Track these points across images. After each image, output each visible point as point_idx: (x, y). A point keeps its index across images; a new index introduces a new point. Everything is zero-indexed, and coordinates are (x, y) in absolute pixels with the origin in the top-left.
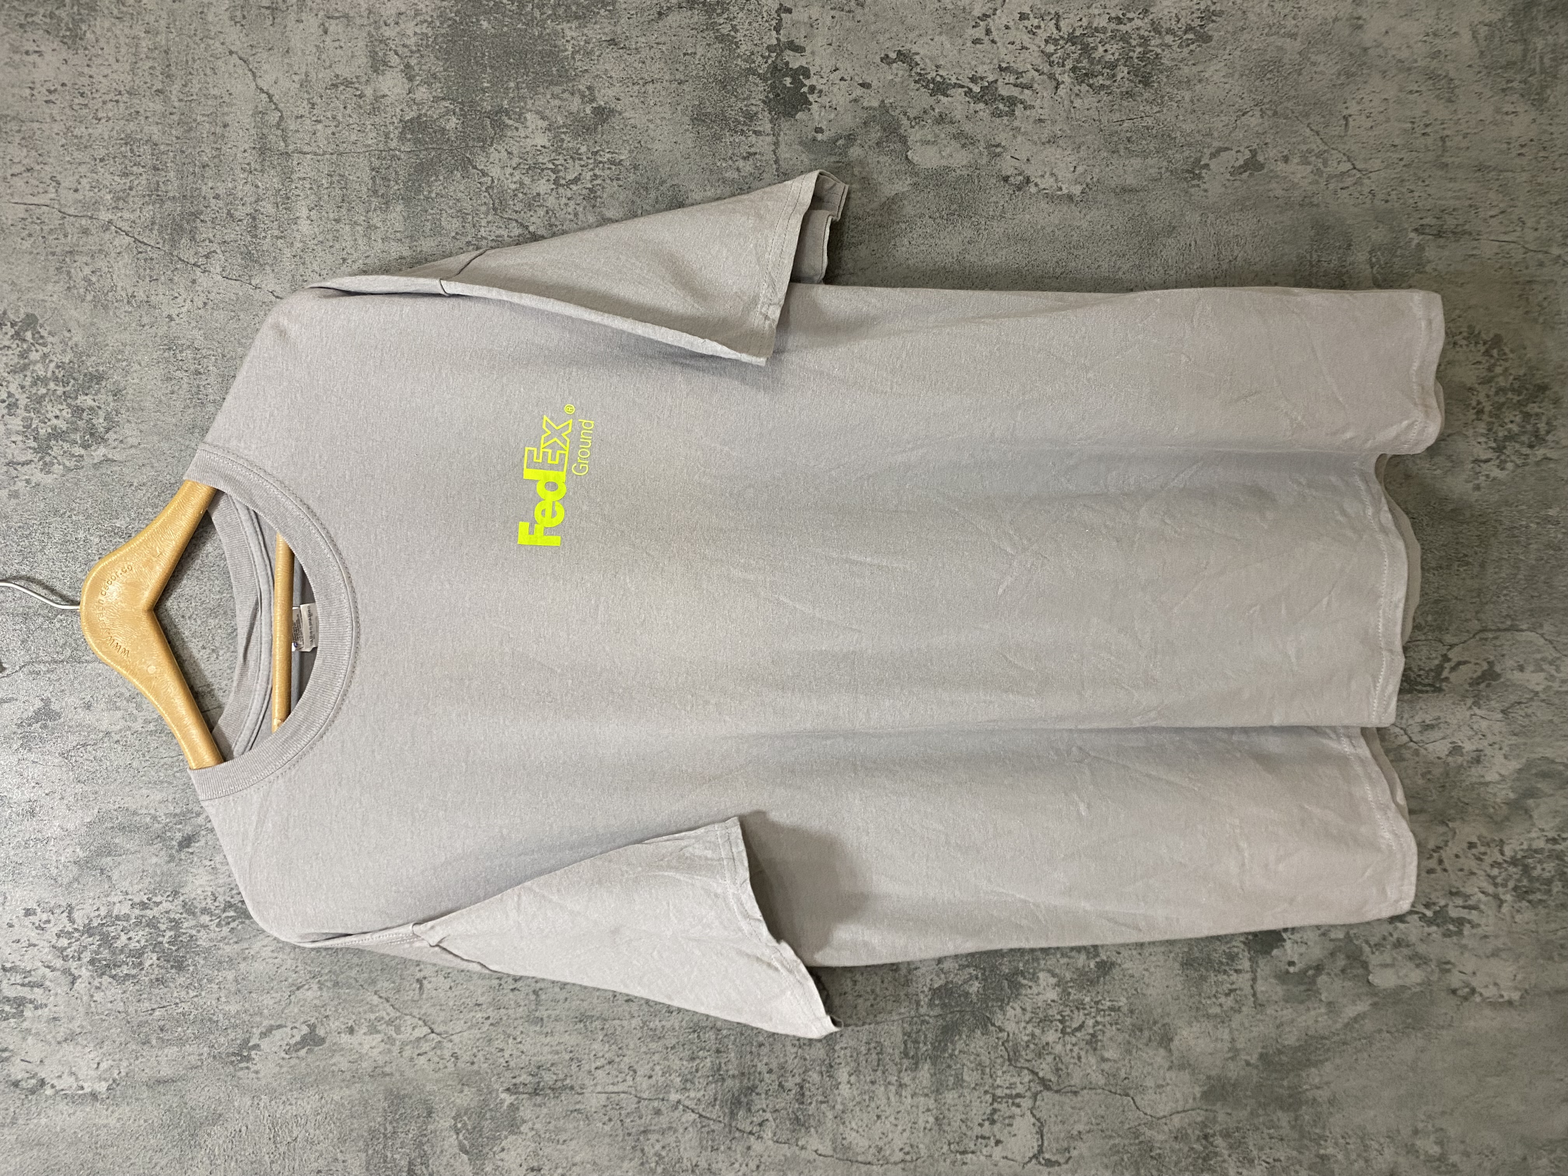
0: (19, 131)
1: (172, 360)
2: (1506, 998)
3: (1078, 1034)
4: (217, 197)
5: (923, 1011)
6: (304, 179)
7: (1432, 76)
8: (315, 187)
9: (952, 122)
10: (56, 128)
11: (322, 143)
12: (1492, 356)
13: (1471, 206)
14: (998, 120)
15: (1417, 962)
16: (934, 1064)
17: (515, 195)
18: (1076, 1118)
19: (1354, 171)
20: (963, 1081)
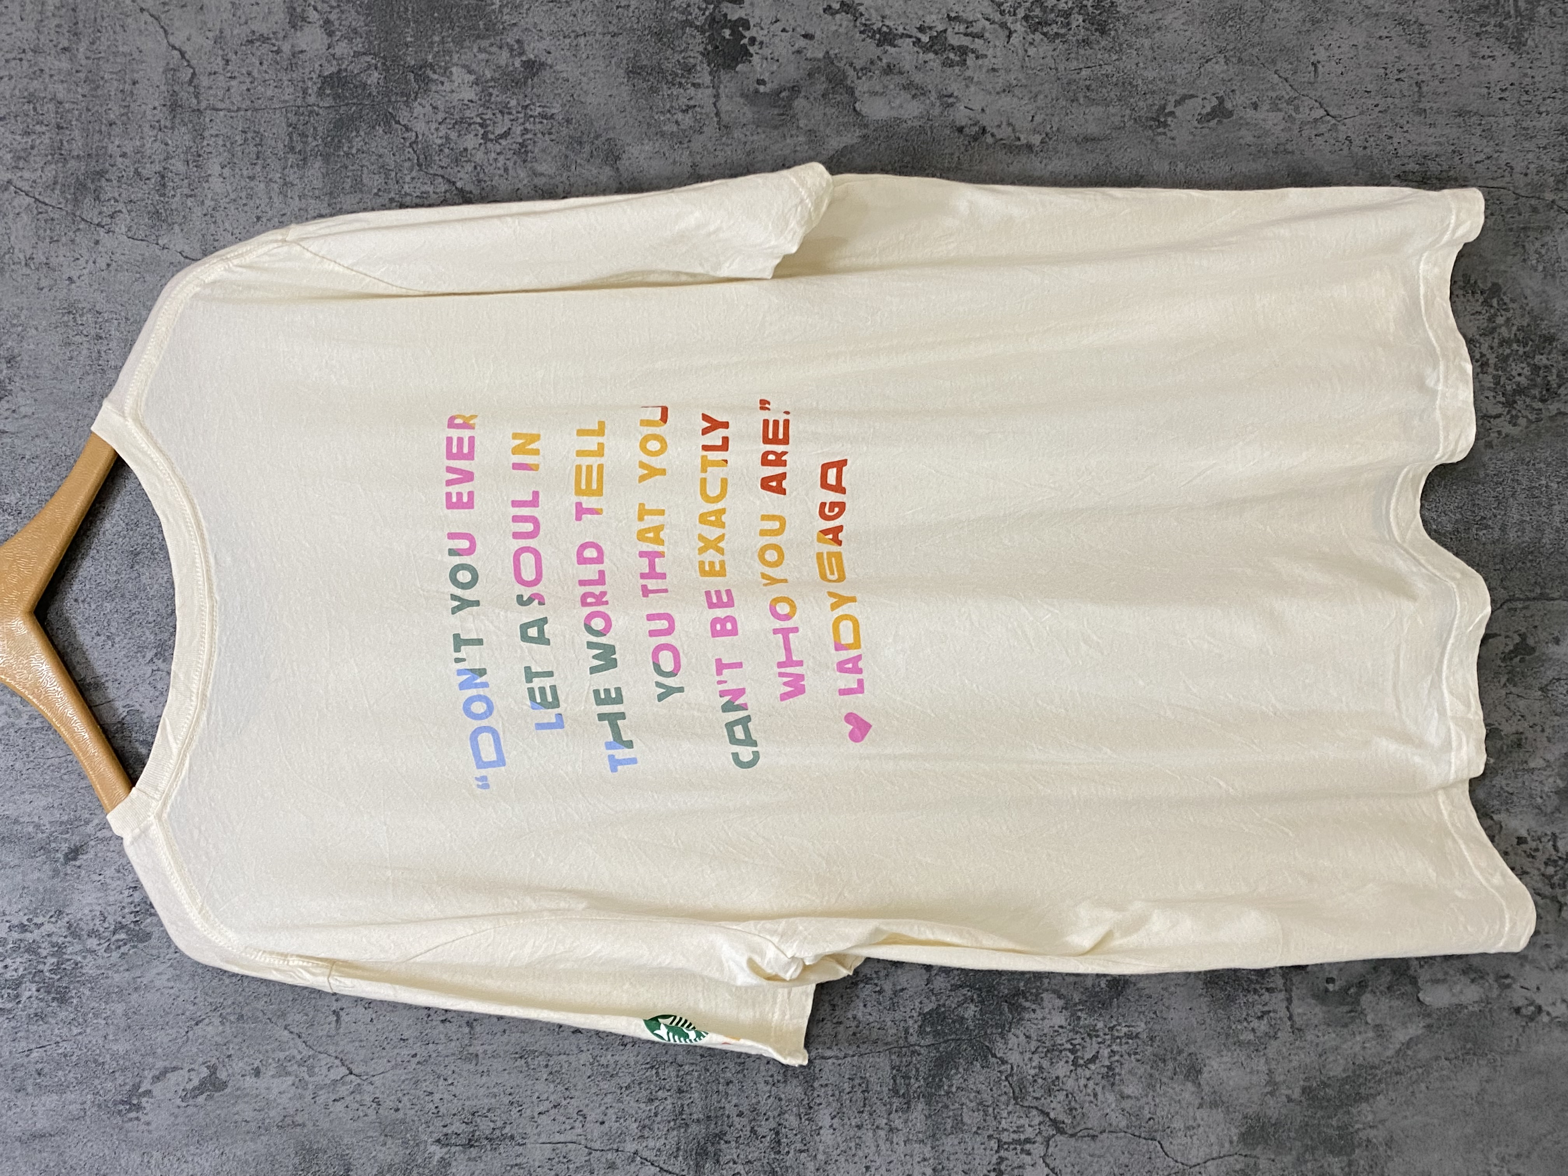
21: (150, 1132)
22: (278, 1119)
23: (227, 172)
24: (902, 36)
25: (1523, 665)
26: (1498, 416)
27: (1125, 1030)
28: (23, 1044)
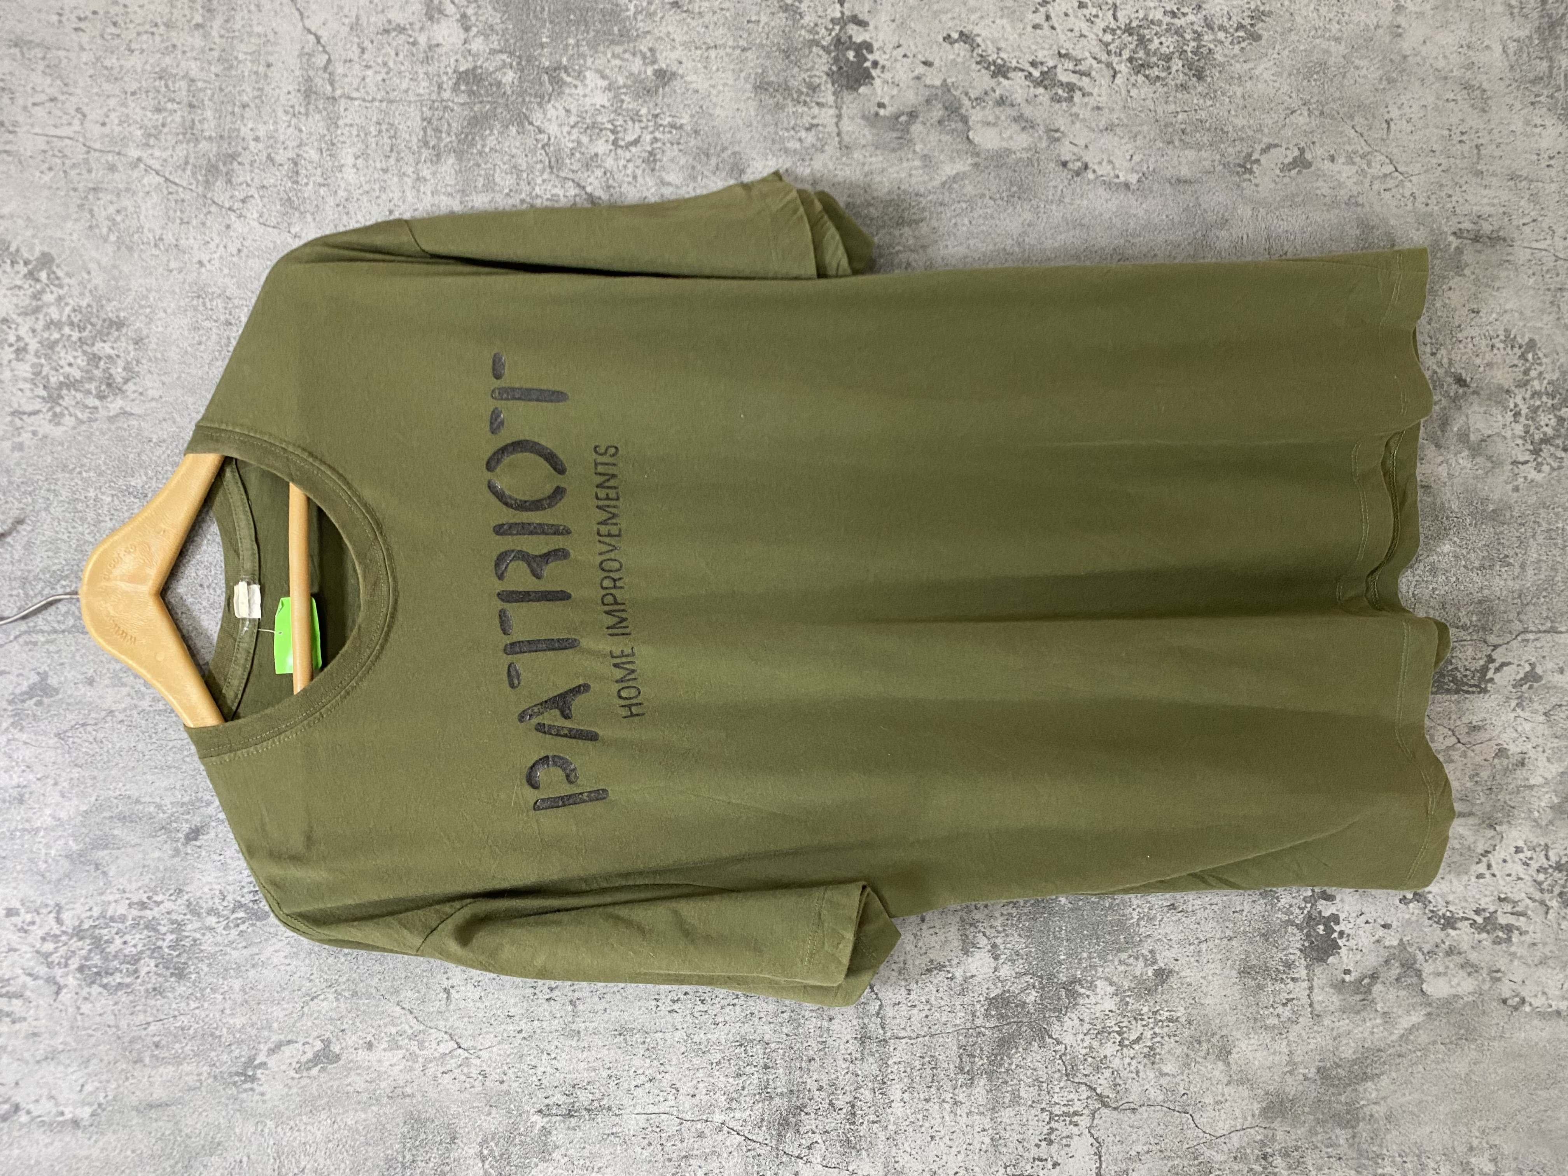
0: (44, 58)
1: (201, 308)
2: (1554, 1008)
3: (1136, 1047)
4: (257, 139)
5: (978, 1022)
6: (351, 125)
7: (1467, 87)
8: (362, 135)
9: (1013, 105)
10: (85, 57)
11: (372, 89)
12: (1527, 360)
13: (1504, 213)
14: (1057, 106)
15: (1469, 970)
16: (990, 1080)
17: (573, 154)
18: (1134, 1137)
19: (1397, 174)
20: (1019, 1097)
21: (264, 1102)
22: (388, 1090)
23: (360, 162)
24: (1015, 69)
25: (1531, 691)
26: (1527, 462)
27: (1168, 1014)
28: (141, 1017)
